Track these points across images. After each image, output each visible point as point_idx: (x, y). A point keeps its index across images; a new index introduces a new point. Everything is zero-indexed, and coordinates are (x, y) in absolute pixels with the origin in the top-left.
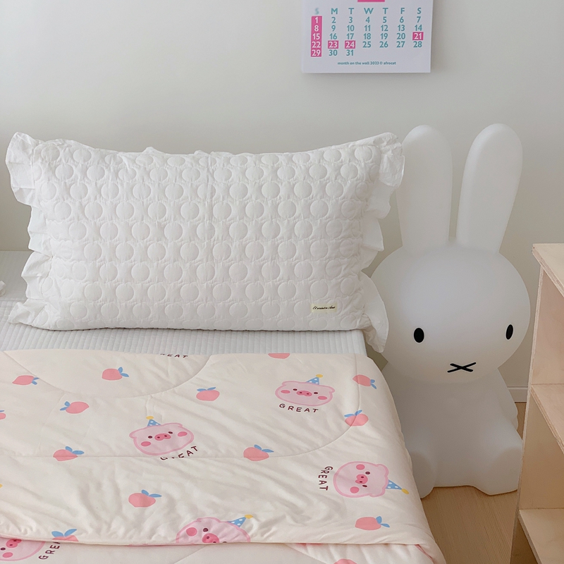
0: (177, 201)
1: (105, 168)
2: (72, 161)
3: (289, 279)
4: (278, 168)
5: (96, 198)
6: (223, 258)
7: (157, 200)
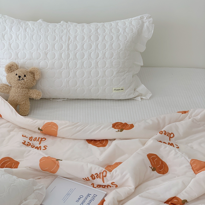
0: (53, 42)
1: (20, 27)
2: (6, 24)
3: (103, 77)
4: (98, 29)
5: (16, 40)
6: (74, 68)
7: (44, 42)
